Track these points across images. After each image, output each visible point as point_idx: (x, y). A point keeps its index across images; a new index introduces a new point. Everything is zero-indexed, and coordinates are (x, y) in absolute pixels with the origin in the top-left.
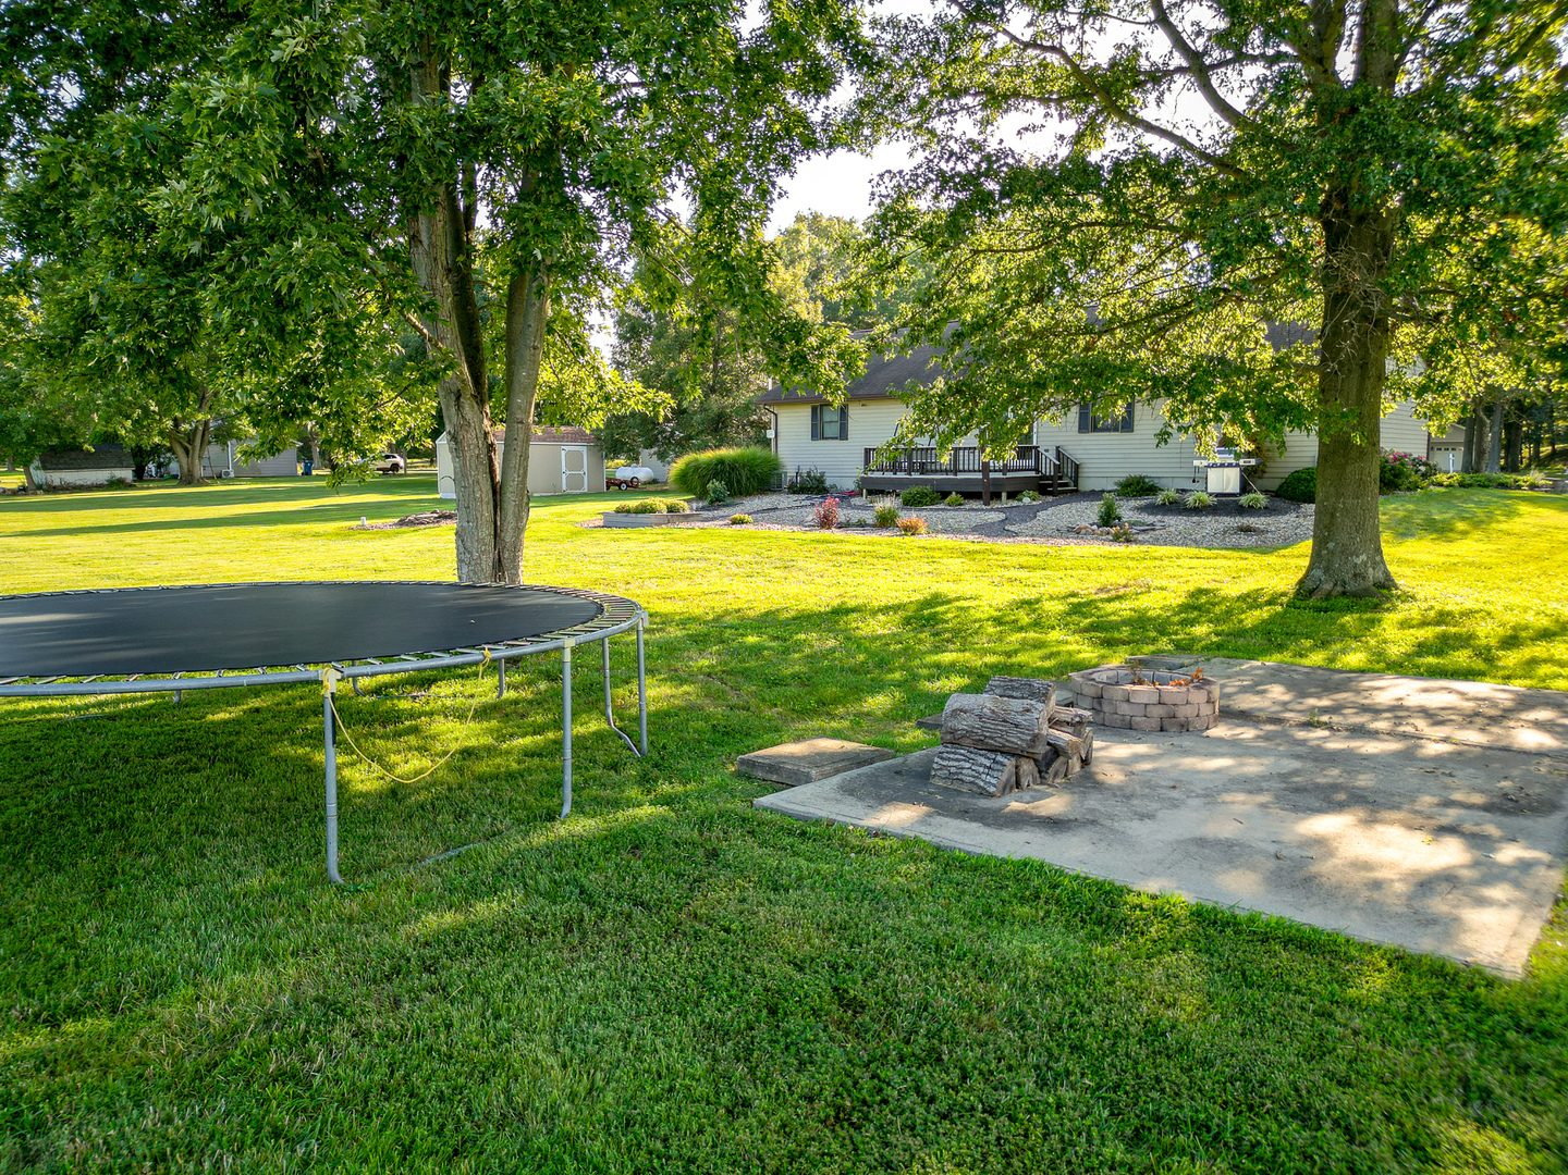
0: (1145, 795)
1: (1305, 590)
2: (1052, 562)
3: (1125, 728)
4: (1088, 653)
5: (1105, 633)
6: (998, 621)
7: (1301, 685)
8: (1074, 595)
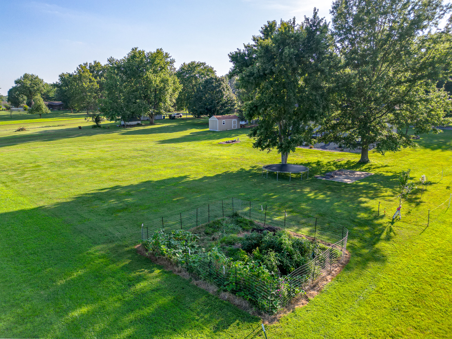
0: (337, 178)
1: (360, 161)
2: (332, 155)
3: (337, 175)
4: (334, 169)
5: (337, 166)
6: (326, 165)
7: (350, 172)
8: (334, 161)
